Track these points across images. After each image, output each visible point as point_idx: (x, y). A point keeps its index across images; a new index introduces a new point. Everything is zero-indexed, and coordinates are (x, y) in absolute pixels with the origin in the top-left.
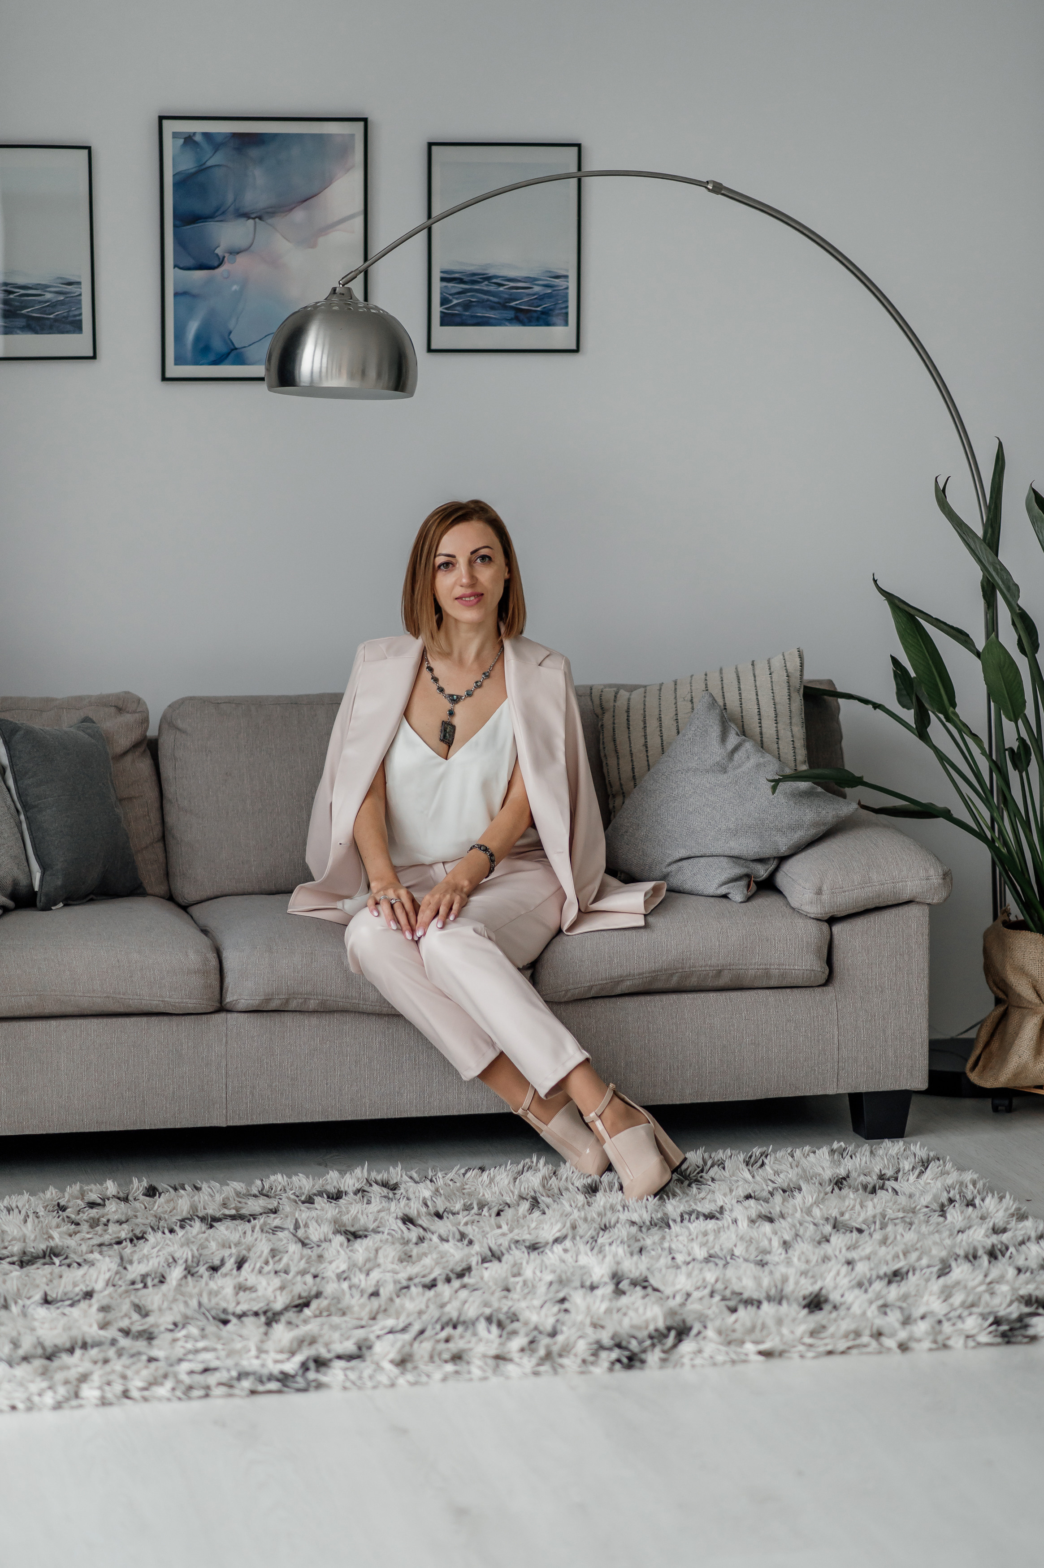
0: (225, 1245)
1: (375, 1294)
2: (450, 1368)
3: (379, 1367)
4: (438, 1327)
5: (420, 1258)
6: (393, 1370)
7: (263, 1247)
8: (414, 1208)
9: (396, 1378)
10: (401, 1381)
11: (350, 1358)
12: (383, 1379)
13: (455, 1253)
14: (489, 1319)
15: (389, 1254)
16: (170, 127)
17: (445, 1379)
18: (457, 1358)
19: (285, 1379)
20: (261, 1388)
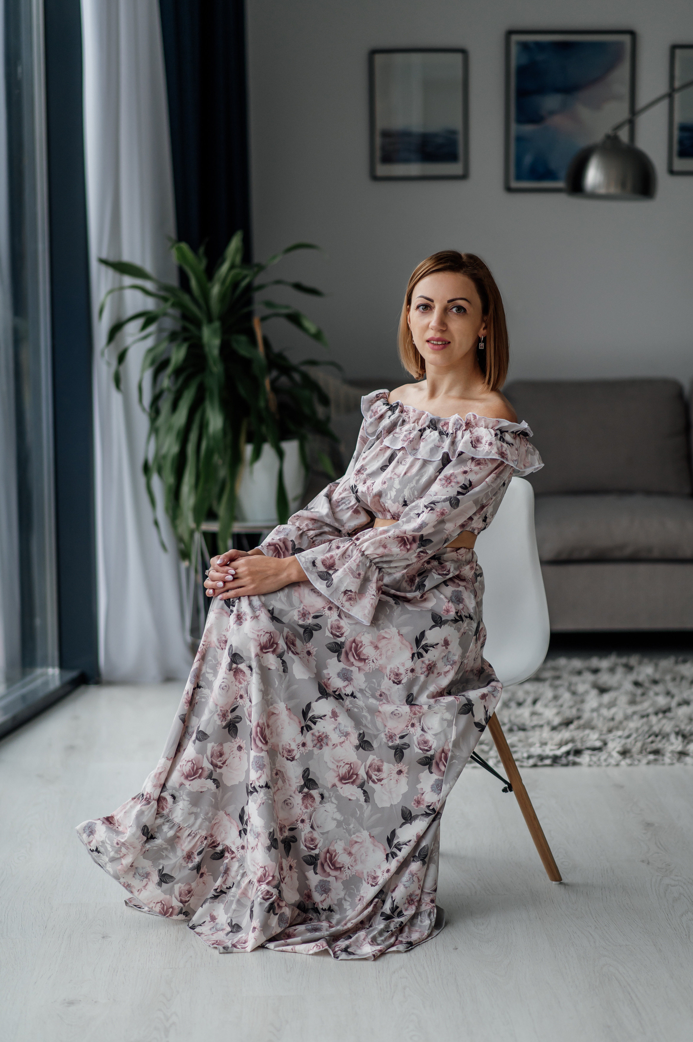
0: (527, 693)
1: (613, 719)
2: (651, 757)
3: (610, 755)
4: (647, 736)
5: (641, 702)
6: (619, 757)
7: (549, 694)
8: (641, 678)
9: (620, 761)
10: (623, 763)
11: (594, 749)
12: (613, 761)
13: (662, 701)
14: (677, 734)
15: (623, 700)
16: (514, 37)
18: (656, 752)
19: (555, 760)
20: (540, 763)
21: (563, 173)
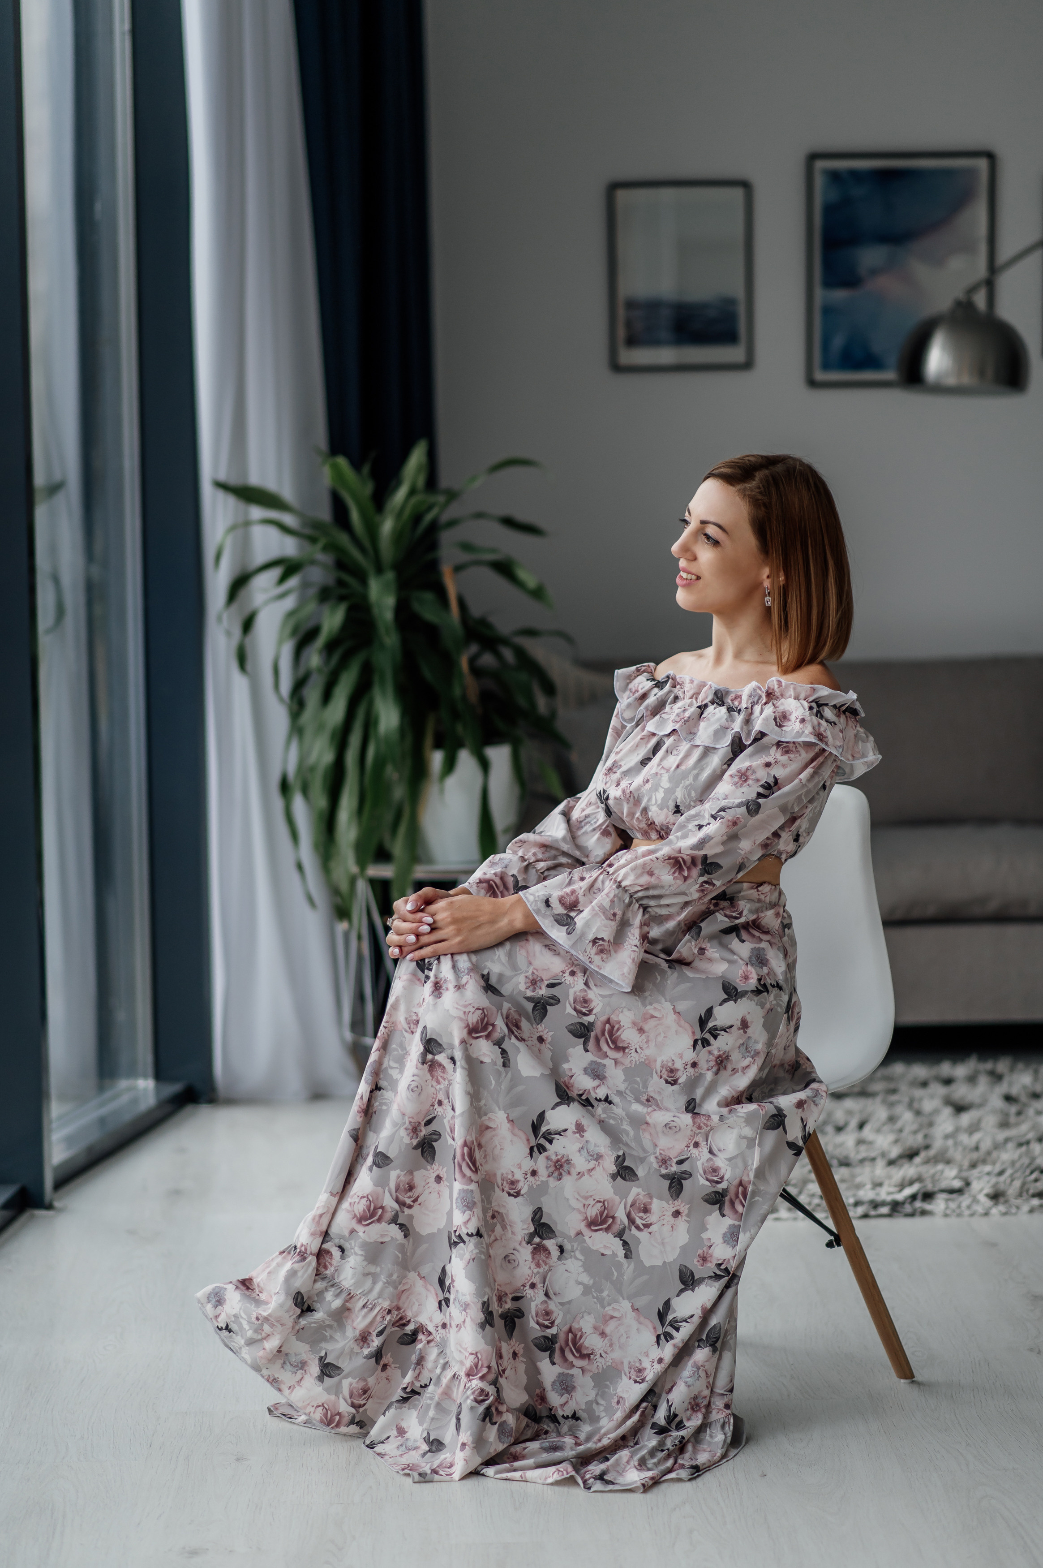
0: (850, 1113)
1: (977, 1148)
3: (975, 1200)
4: (1028, 1171)
5: (1017, 1124)
6: (988, 1203)
7: (882, 1113)
8: (1014, 1091)
9: (990, 1208)
10: (994, 1211)
11: (952, 1191)
12: (980, 1209)
15: (990, 1121)
16: (820, 165)
17: (1032, 1211)
19: (896, 1207)
20: (873, 1213)
21: (893, 359)
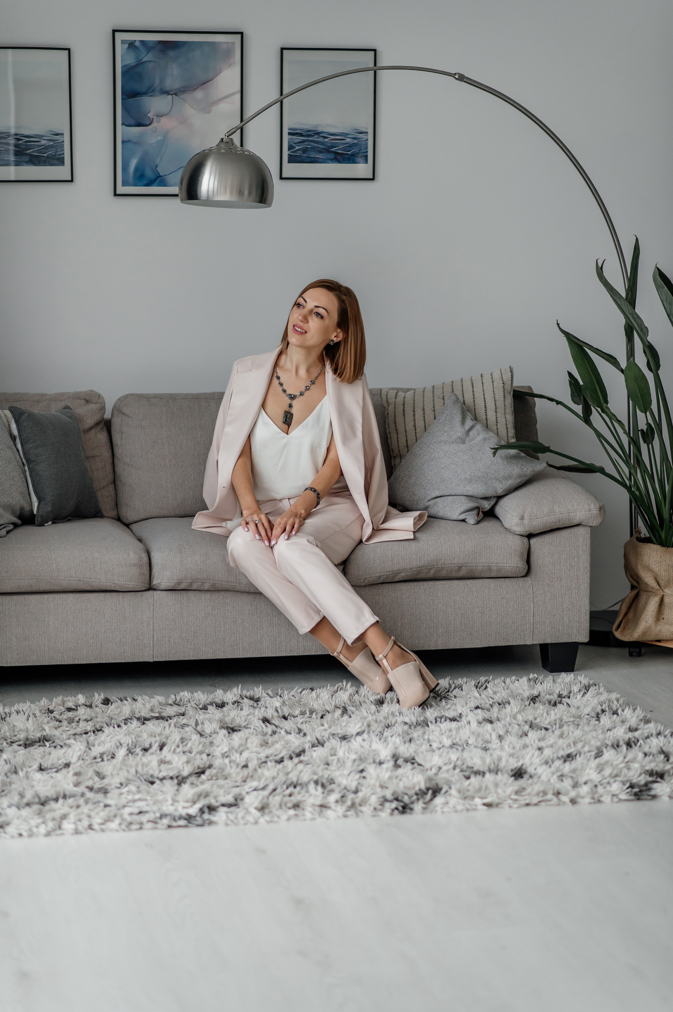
0: (152, 735)
1: (246, 766)
2: (292, 812)
3: (248, 812)
4: (285, 787)
5: (273, 743)
6: (257, 814)
7: (176, 736)
8: (270, 713)
9: (259, 818)
10: (262, 820)
11: (230, 806)
12: (250, 819)
13: (295, 741)
14: (316, 782)
15: (254, 742)
16: (119, 37)
17: (289, 819)
18: (296, 806)
19: (189, 818)
20: (174, 824)
21: (176, 178)
